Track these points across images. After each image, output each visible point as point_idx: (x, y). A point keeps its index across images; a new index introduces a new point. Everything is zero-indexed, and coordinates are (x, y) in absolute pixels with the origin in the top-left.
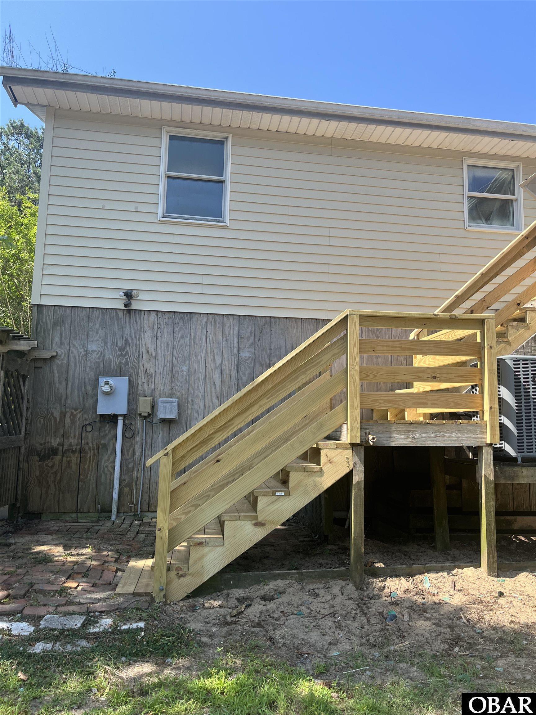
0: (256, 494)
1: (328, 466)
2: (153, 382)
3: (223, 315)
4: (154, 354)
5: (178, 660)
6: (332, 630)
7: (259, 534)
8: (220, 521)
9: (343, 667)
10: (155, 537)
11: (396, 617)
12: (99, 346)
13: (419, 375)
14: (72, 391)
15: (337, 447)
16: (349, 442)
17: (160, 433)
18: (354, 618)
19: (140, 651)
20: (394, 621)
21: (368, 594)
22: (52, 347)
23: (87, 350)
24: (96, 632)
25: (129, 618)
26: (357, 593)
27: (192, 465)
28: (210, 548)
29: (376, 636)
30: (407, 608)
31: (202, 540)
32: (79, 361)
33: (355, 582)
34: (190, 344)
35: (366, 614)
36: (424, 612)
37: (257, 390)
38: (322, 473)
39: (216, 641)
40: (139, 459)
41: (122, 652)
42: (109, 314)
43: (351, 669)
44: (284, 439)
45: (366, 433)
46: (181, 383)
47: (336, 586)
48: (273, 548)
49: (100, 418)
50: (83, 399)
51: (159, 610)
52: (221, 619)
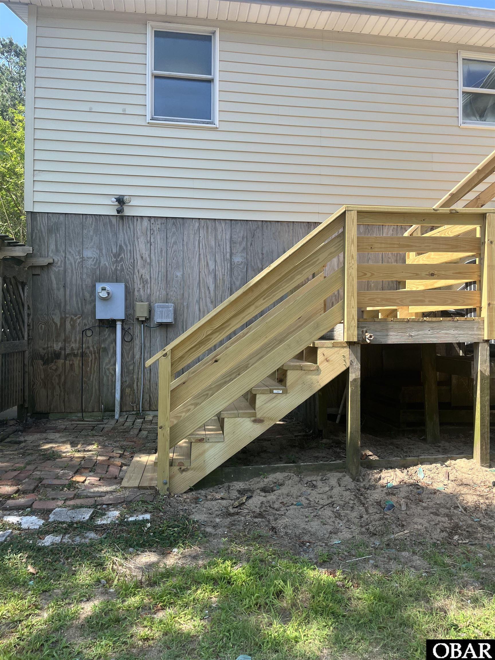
0: (254, 393)
1: (325, 364)
2: (149, 288)
3: (215, 219)
4: (148, 260)
5: (184, 549)
6: (332, 520)
7: (258, 430)
8: (219, 418)
9: (346, 556)
10: (157, 433)
11: (394, 506)
12: (94, 253)
13: (417, 272)
14: (71, 297)
15: (334, 346)
16: (346, 340)
17: (158, 336)
18: (352, 507)
19: (147, 542)
20: (391, 511)
21: (364, 485)
22: (48, 254)
23: (83, 257)
24: (103, 524)
25: (135, 510)
26: (353, 484)
27: (189, 367)
28: (211, 444)
29: (376, 525)
30: (403, 498)
31: (202, 437)
32: (75, 267)
33: (351, 474)
34: (183, 249)
35: (364, 504)
36: (420, 501)
37: (253, 291)
38: (319, 371)
39: (219, 531)
40: (139, 362)
41: (129, 543)
42: (103, 220)
43: (353, 558)
44: (280, 340)
45: (362, 331)
46: (176, 288)
47: (333, 478)
48: (269, 442)
49: (99, 323)
50: (82, 304)
51: (164, 502)
52: (224, 510)
